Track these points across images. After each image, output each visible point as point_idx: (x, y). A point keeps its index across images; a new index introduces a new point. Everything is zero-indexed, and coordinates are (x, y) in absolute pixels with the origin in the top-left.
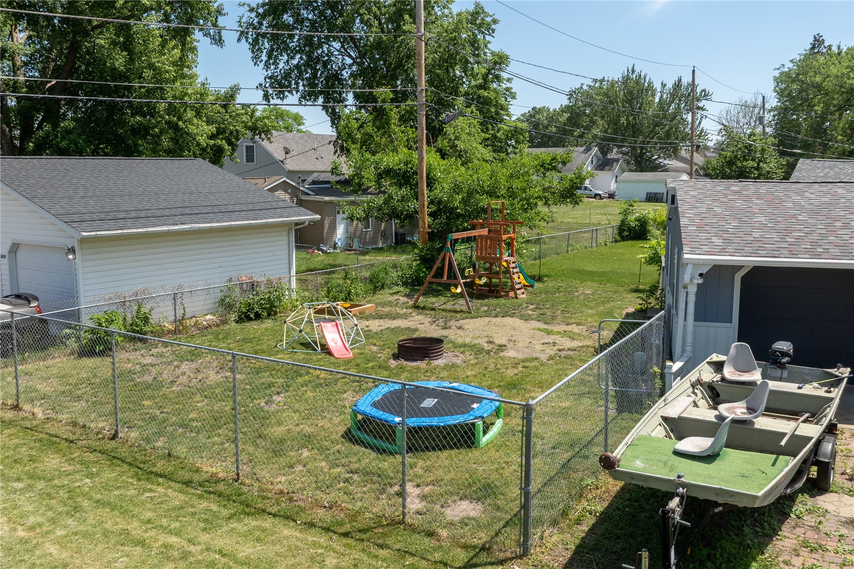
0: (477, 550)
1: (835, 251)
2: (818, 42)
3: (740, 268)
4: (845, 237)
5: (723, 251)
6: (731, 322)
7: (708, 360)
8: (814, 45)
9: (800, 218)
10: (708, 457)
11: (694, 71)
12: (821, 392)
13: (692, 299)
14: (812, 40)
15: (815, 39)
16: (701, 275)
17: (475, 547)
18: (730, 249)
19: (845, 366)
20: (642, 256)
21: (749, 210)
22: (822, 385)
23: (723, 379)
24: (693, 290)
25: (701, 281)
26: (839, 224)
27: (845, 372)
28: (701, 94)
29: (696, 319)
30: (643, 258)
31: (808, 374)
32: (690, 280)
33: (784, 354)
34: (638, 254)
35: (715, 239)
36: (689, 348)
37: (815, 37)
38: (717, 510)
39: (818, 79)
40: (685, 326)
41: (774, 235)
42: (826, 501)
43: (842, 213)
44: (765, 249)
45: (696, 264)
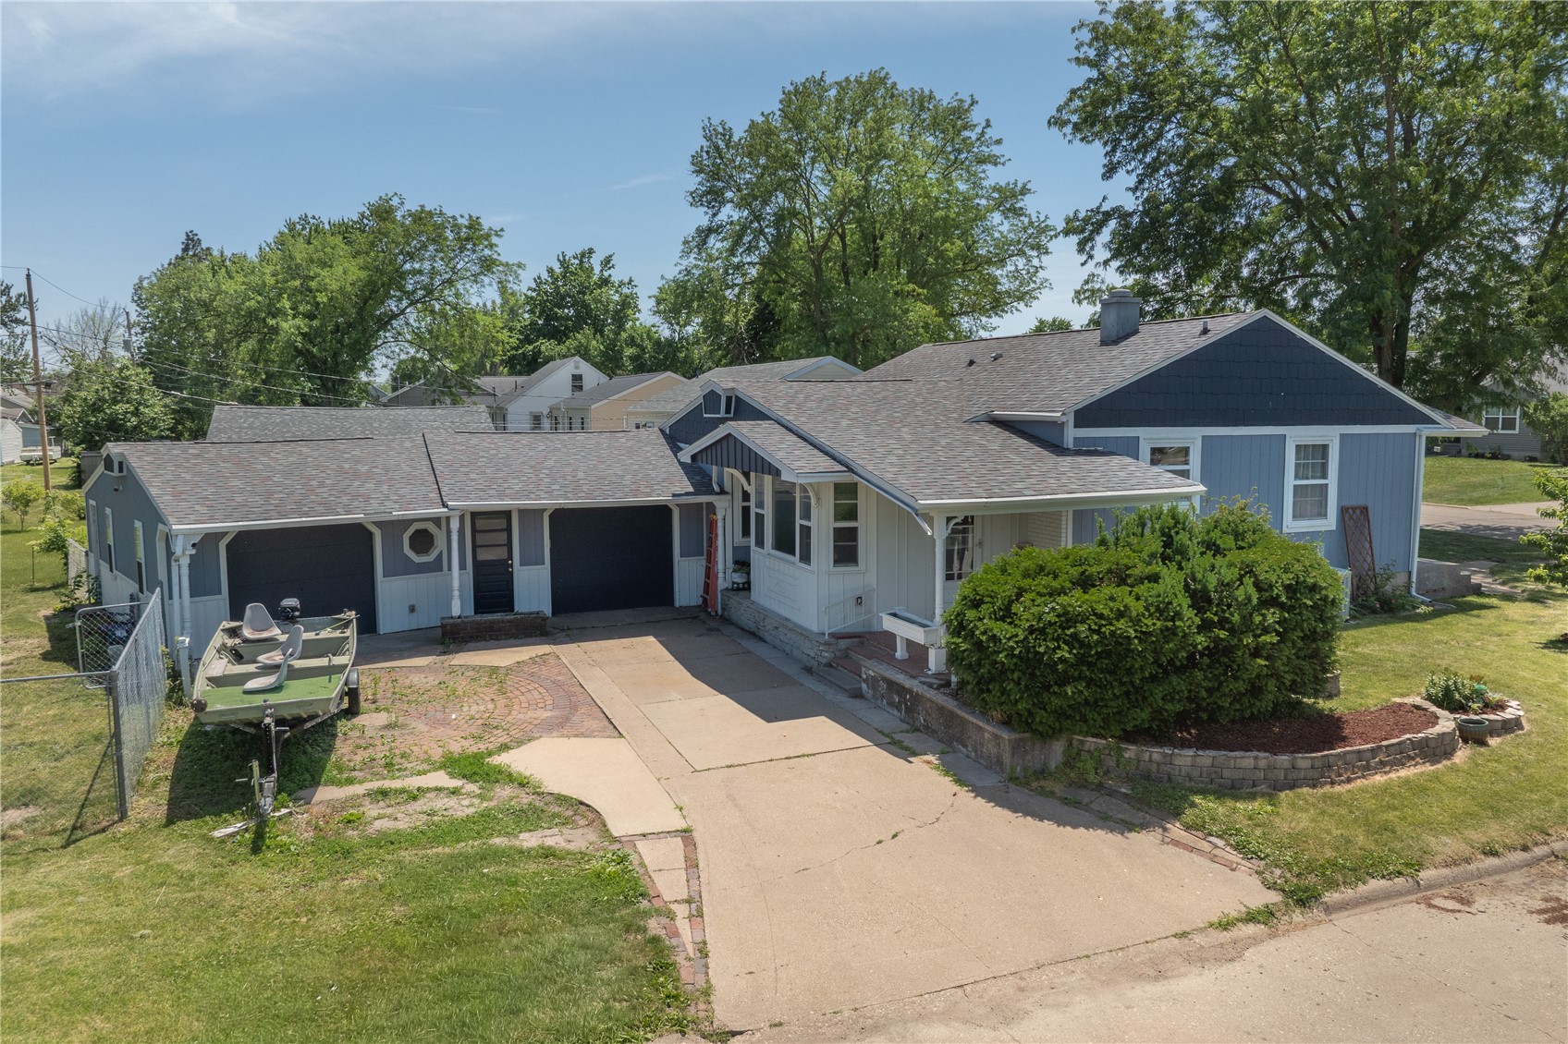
0: (68, 832)
1: (320, 509)
2: (191, 242)
3: (224, 534)
4: (325, 495)
5: (212, 519)
6: (220, 593)
7: (221, 627)
8: (188, 245)
9: (275, 479)
10: (276, 689)
11: (28, 276)
12: (337, 634)
13: (185, 571)
14: (183, 238)
15: (188, 238)
16: (194, 545)
17: (65, 830)
18: (218, 516)
19: (350, 610)
20: (34, 542)
21: (220, 474)
22: (335, 629)
23: (246, 641)
24: (185, 562)
25: (194, 552)
26: (314, 483)
27: (352, 615)
28: (18, 300)
29: (192, 596)
30: (36, 545)
31: (319, 624)
32: (182, 550)
33: (294, 609)
34: (29, 540)
35: (197, 507)
36: (188, 624)
37: (188, 235)
38: (286, 736)
39: (205, 295)
40: (181, 604)
41: (257, 498)
42: (358, 721)
43: (314, 472)
44: (254, 513)
45: (187, 534)
